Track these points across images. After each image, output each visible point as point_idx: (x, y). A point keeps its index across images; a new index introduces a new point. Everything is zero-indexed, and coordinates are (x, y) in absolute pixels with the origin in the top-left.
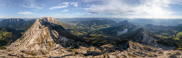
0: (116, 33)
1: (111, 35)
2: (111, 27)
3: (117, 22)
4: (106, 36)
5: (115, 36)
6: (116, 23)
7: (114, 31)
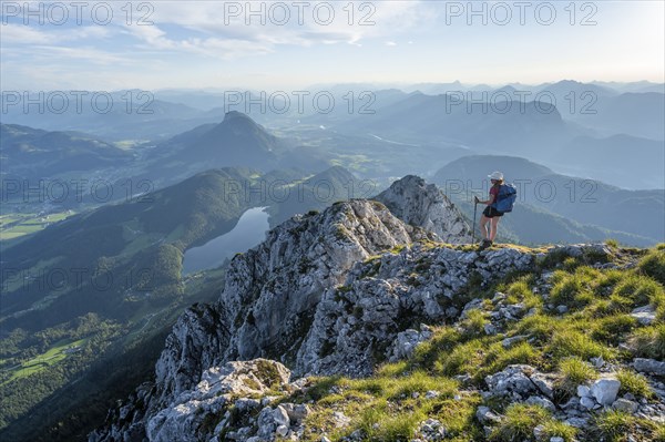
0: (151, 269)
1: (104, 314)
2: (54, 230)
3: (125, 144)
4: (53, 355)
5: (155, 304)
6: (121, 158)
7: (127, 254)
